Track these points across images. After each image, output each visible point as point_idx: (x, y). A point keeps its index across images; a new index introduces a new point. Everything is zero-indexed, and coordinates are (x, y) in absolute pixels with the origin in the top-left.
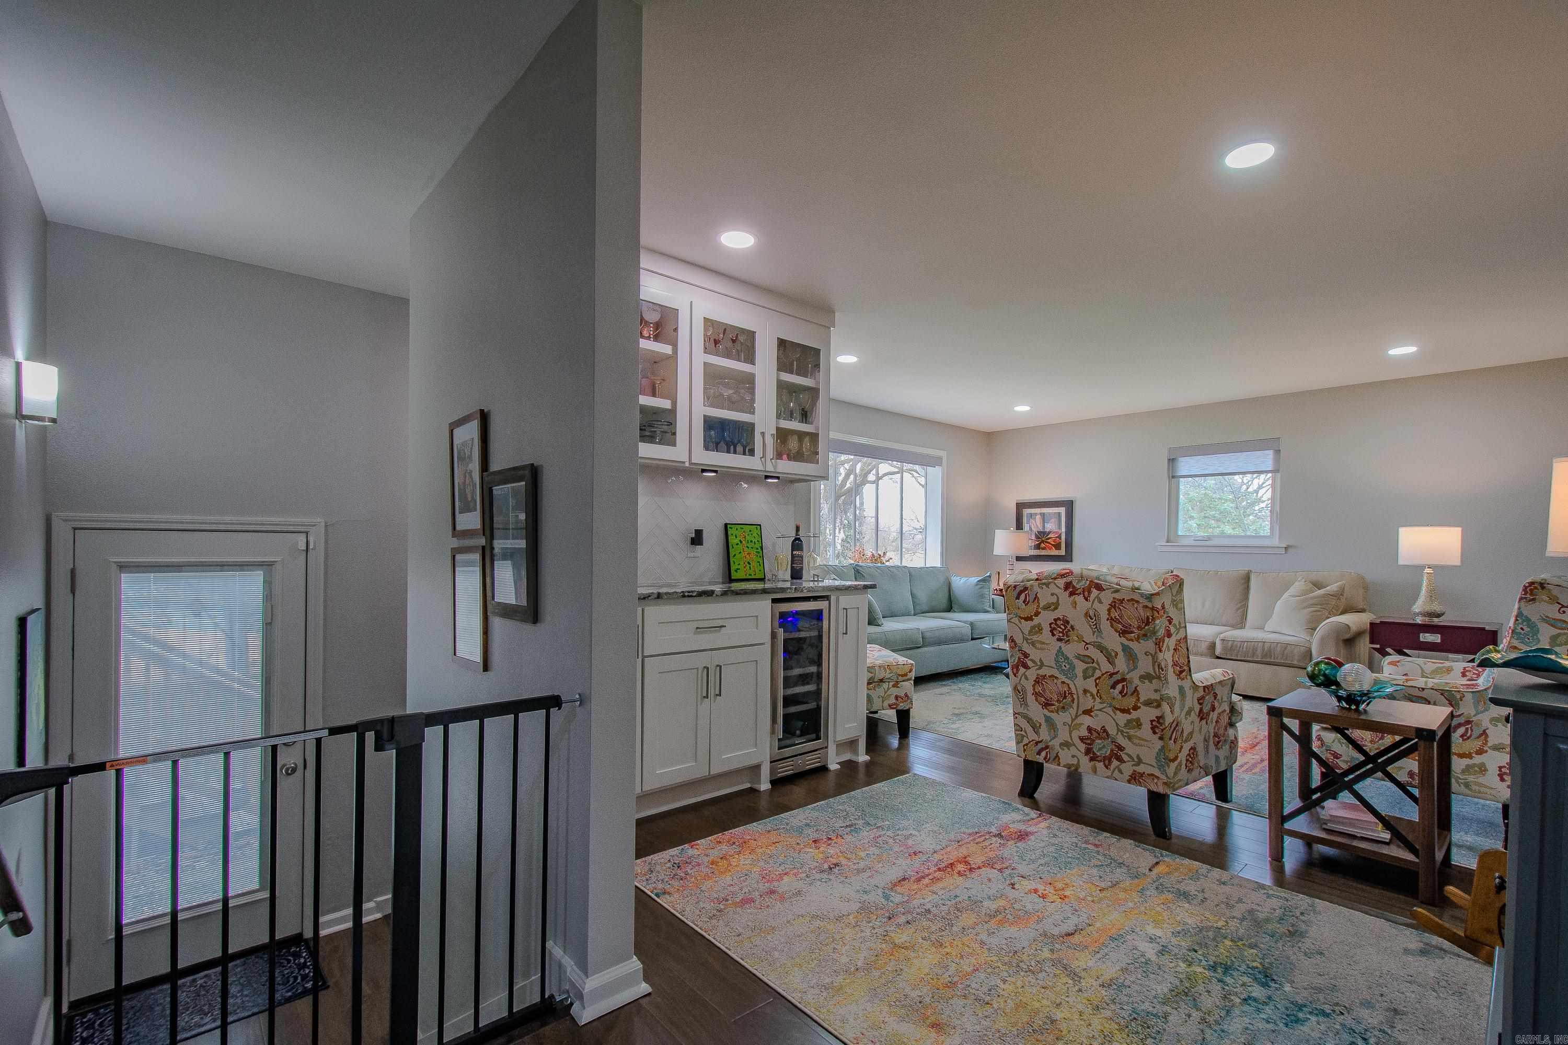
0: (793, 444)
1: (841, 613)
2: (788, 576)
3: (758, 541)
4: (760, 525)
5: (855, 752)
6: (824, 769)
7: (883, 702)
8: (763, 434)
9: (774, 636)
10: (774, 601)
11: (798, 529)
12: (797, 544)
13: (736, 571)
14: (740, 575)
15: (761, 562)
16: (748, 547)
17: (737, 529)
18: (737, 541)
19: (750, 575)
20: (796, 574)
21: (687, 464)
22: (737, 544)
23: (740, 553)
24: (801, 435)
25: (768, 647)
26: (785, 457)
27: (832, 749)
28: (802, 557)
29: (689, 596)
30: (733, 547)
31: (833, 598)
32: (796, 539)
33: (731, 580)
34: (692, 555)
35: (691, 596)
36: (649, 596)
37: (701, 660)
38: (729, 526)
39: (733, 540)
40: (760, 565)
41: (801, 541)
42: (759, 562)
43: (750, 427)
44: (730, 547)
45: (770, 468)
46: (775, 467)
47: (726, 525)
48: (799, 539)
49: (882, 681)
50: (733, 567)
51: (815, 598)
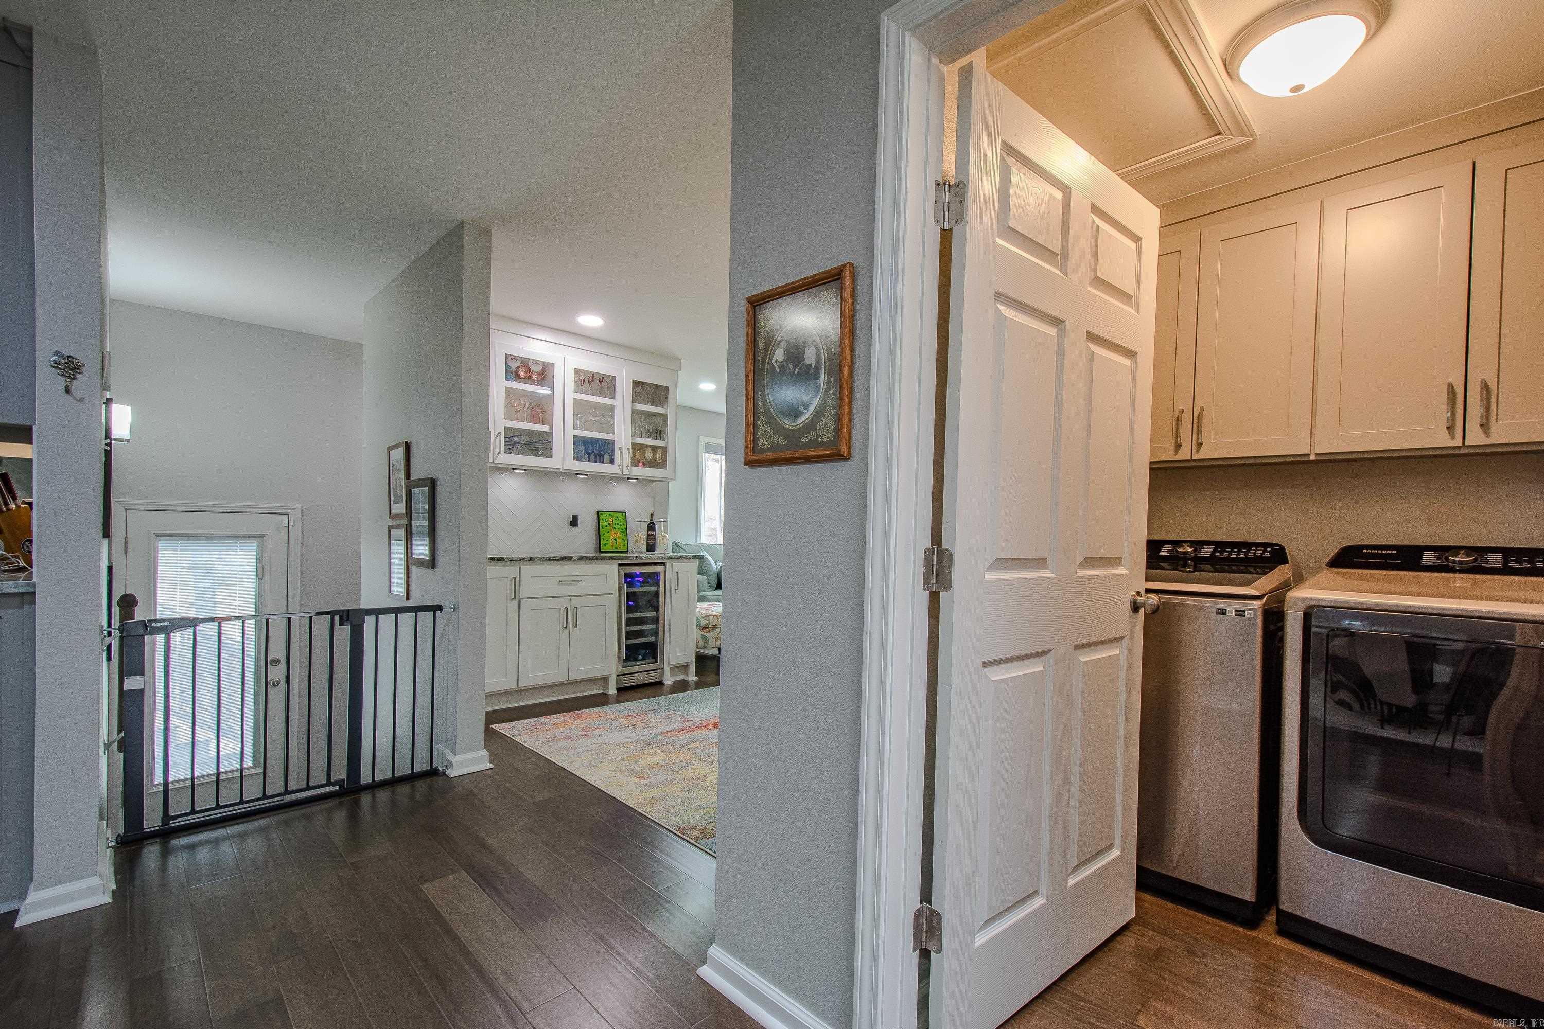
0: (649, 454)
1: (674, 574)
2: (644, 548)
3: (623, 524)
4: (625, 513)
5: (687, 673)
6: (660, 683)
7: (716, 641)
8: (620, 448)
9: (620, 589)
10: (620, 565)
11: (652, 515)
12: (651, 527)
13: (605, 545)
14: (606, 549)
15: (625, 539)
16: (615, 528)
17: (606, 515)
18: (606, 524)
19: (616, 548)
20: (651, 548)
21: (561, 470)
22: (607, 526)
23: (609, 532)
24: (654, 448)
25: (615, 598)
26: (641, 464)
27: (667, 671)
28: (655, 536)
29: (553, 560)
30: (603, 528)
31: (668, 565)
32: (651, 523)
33: (601, 552)
34: (570, 533)
35: (555, 560)
36: (524, 559)
37: (563, 603)
38: (600, 513)
39: (603, 523)
40: (624, 541)
41: (654, 524)
42: (623, 539)
43: (610, 444)
44: (601, 528)
45: (626, 472)
46: (630, 471)
47: (598, 512)
48: (653, 523)
49: (715, 626)
50: (602, 543)
51: (655, 564)
